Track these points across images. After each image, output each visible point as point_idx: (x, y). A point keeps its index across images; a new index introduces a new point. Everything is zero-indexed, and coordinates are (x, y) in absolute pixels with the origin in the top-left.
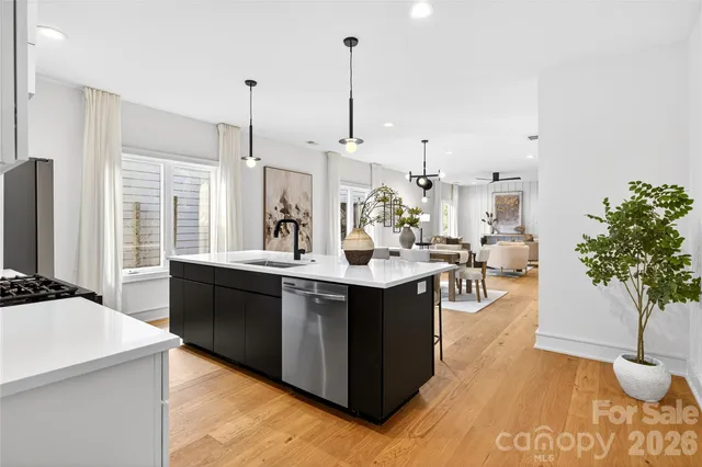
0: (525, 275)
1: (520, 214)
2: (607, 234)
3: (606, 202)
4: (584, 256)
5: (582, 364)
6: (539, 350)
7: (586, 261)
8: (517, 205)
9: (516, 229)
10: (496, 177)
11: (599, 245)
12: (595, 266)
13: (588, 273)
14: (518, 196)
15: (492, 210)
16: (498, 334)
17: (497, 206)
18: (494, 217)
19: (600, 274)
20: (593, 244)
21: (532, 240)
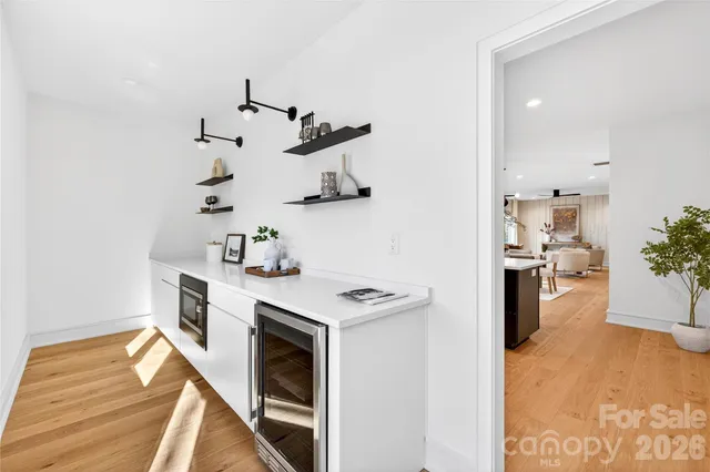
0: (587, 277)
1: (577, 224)
2: (667, 241)
3: (665, 219)
4: (648, 256)
5: (644, 333)
6: (609, 324)
7: (650, 260)
8: (575, 217)
9: (574, 238)
10: (556, 193)
11: (660, 249)
12: (657, 263)
13: (651, 268)
14: (575, 210)
15: (550, 221)
16: (574, 313)
17: (555, 218)
18: (552, 227)
19: (660, 269)
20: (654, 248)
21: (591, 247)
